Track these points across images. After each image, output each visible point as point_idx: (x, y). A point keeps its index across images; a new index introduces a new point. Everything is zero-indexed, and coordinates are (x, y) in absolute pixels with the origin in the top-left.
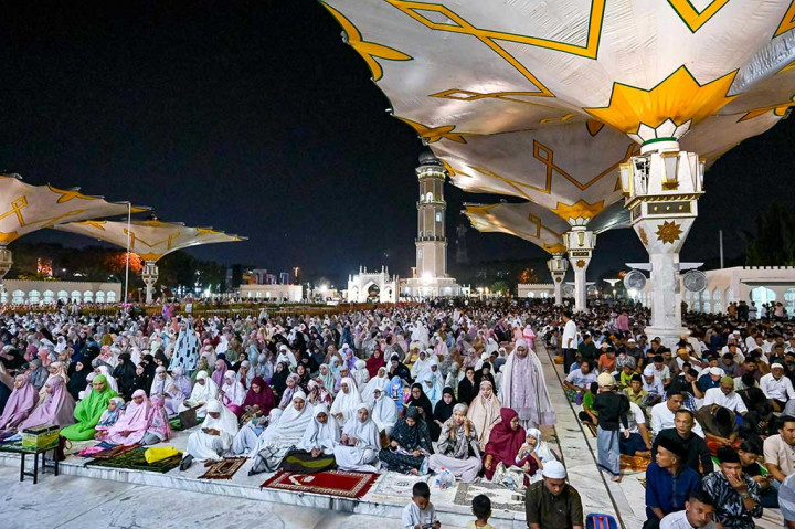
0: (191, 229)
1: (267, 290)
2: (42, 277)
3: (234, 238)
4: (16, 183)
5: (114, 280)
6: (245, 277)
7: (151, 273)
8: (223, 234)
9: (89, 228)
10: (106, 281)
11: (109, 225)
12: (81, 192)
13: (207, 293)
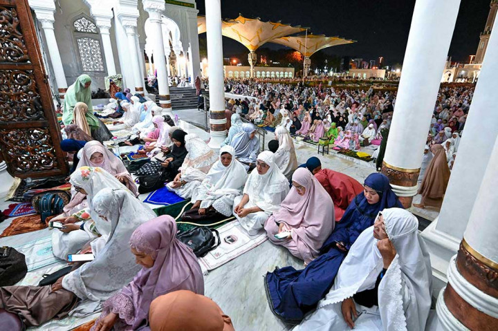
0: (327, 38)
1: (359, 72)
2: (263, 65)
3: (349, 42)
4: (258, 22)
5: (291, 66)
6: (350, 64)
7: (307, 62)
8: (343, 39)
9: (282, 41)
10: (287, 67)
11: (291, 39)
12: (282, 23)
13: (331, 73)
